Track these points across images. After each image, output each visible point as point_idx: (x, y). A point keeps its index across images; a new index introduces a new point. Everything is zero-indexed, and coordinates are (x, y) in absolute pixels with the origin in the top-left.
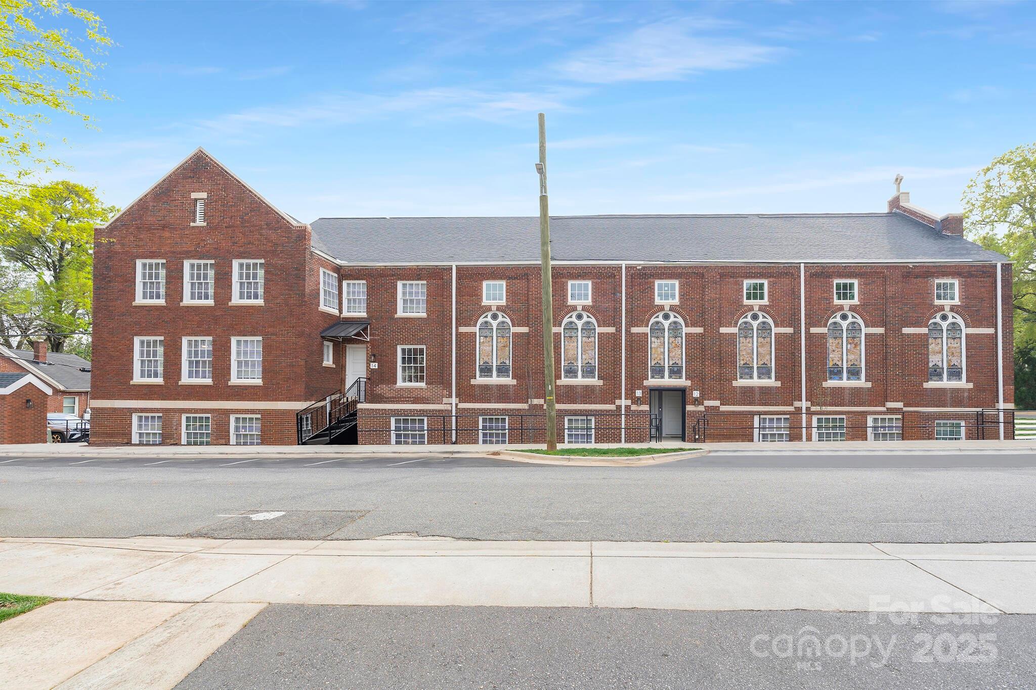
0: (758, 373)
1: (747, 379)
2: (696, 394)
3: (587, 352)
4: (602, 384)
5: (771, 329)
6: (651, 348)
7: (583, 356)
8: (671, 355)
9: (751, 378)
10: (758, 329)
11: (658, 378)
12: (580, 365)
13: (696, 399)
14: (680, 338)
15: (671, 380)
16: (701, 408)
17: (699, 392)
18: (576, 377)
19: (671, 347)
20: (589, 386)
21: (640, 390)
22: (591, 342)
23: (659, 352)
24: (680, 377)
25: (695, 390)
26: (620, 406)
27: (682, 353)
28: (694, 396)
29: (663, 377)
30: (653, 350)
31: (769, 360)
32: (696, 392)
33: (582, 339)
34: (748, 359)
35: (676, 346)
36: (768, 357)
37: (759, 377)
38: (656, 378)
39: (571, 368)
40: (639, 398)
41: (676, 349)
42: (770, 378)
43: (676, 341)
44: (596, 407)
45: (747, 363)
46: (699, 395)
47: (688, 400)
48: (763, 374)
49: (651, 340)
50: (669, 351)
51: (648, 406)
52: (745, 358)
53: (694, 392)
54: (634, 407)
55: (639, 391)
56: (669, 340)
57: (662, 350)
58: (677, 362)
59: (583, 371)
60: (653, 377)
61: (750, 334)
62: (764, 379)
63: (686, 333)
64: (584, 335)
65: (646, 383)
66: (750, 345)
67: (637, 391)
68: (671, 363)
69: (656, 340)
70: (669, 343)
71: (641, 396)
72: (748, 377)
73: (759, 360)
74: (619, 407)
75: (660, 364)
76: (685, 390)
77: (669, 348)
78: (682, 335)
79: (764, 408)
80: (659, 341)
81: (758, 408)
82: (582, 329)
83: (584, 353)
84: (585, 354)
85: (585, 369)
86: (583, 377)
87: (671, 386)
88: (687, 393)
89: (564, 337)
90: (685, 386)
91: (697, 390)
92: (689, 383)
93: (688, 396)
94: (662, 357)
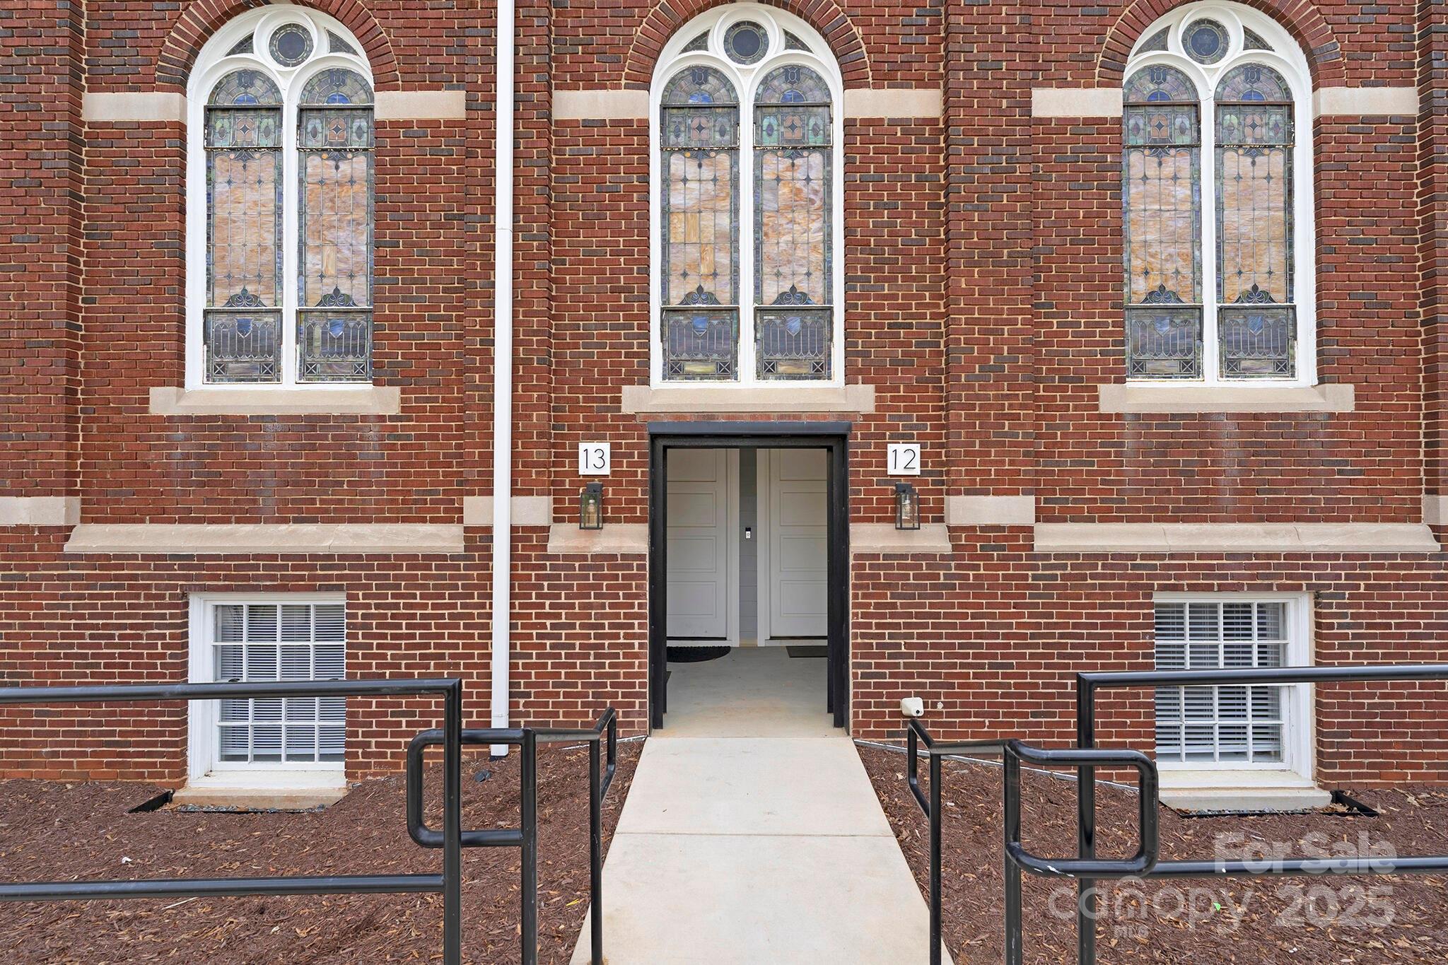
0: (1224, 339)
1: (1168, 376)
2: (903, 459)
3: (329, 235)
4: (395, 410)
5: (1291, 106)
6: (666, 212)
7: (310, 258)
8: (769, 249)
9: (1191, 368)
10: (1220, 105)
11: (704, 376)
12: (290, 307)
13: (903, 487)
14: (816, 158)
15: (772, 384)
16: (932, 539)
17: (917, 448)
18: (271, 372)
19: (769, 204)
20: (326, 418)
21: (601, 438)
22: (352, 182)
23: (709, 235)
24: (820, 371)
25: (897, 438)
26: (487, 532)
27: (830, 235)
28: (891, 471)
29: (727, 370)
30: (677, 222)
31: (1280, 271)
32: (901, 447)
33: (302, 168)
34: (1170, 268)
35: (798, 202)
36: (1274, 256)
37: (1231, 367)
38: (691, 376)
39: (243, 327)
40: (595, 488)
41: (800, 216)
42: (1285, 367)
43: (800, 174)
44: (357, 536)
45: (1170, 286)
46: (917, 463)
47: (857, 493)
48: (1250, 347)
49: (666, 166)
50: (758, 226)
51: (644, 528)
52: (1156, 263)
53: (891, 447)
54: (564, 539)
55: (592, 446)
56: (758, 165)
57: (724, 221)
58: (803, 287)
59: (306, 338)
60: (674, 370)
61: (1182, 131)
62: (1256, 373)
63: (848, 124)
64: (312, 144)
65: (633, 400)
66: (1183, 191)
67: (582, 446)
68: (771, 292)
69: (691, 169)
70: (758, 181)
71: (607, 471)
72: (1172, 365)
73: (1229, 270)
74: (480, 538)
75: (711, 297)
76: (843, 438)
77: (758, 210)
78: (828, 137)
79: (1268, 534)
80: (707, 173)
81: (1233, 535)
82: (302, 110)
83: (310, 242)
84: (319, 248)
85: (318, 332)
86: (308, 371)
87: (767, 415)
88: (857, 448)
89: (210, 151)
90: (843, 415)
91: (907, 438)
92: (863, 399)
93: (857, 472)
94: (723, 259)
